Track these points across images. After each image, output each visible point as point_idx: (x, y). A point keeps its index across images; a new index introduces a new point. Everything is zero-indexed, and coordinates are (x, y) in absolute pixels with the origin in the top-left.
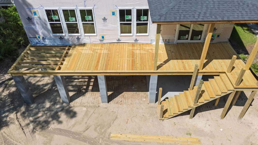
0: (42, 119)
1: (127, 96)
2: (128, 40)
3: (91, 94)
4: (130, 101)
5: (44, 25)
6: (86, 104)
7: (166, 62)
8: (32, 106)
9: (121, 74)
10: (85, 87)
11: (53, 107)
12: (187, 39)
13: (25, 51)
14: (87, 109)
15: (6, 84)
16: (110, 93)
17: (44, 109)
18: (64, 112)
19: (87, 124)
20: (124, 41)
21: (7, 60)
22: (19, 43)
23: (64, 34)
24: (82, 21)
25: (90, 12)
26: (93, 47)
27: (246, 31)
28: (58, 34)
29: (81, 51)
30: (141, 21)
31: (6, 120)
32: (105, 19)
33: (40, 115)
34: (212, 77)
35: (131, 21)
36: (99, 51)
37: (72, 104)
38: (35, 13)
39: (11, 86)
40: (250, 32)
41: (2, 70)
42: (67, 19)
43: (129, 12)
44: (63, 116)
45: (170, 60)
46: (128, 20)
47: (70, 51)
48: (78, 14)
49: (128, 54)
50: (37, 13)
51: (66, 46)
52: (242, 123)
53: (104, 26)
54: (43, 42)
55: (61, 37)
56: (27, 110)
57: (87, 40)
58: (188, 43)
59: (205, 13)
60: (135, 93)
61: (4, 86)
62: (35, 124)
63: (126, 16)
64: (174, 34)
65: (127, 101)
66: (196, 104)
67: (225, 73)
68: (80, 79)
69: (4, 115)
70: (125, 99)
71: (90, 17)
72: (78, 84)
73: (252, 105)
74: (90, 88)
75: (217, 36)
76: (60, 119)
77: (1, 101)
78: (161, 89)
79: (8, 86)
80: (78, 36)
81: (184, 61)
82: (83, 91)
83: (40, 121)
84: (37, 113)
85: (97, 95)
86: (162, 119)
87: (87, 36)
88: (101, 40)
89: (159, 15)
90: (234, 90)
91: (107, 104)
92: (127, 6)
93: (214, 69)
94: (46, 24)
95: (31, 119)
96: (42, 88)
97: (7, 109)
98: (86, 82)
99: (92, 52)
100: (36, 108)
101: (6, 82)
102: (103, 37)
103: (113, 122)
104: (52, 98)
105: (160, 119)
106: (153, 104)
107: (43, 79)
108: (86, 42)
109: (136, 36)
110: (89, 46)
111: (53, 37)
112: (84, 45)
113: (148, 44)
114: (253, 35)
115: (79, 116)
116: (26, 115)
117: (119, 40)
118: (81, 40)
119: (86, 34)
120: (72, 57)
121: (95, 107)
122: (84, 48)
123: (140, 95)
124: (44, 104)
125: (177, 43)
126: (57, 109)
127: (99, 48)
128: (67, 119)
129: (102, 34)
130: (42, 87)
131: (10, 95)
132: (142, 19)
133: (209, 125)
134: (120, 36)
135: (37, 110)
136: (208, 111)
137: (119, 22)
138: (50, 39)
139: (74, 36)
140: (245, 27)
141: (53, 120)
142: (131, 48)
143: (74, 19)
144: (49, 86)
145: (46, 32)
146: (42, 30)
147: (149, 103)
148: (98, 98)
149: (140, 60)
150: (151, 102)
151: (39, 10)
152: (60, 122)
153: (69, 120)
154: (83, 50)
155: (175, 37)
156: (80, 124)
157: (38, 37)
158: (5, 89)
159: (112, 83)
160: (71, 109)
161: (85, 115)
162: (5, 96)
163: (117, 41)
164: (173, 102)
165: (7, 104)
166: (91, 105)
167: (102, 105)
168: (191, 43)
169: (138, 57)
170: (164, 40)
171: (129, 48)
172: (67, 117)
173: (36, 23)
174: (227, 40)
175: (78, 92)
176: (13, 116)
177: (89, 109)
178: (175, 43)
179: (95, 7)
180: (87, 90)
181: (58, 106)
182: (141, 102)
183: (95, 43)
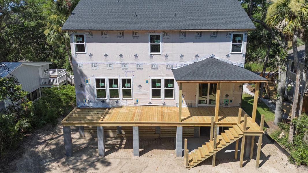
0: (80, 167)
1: (156, 152)
2: (157, 104)
3: (124, 151)
4: (159, 156)
5: (92, 91)
6: (120, 157)
7: (188, 117)
8: (71, 158)
9: (152, 125)
10: (118, 146)
11: (90, 159)
12: (206, 103)
13: (73, 111)
14: (120, 160)
15: (47, 143)
16: (141, 150)
17: (82, 161)
18: (99, 162)
19: (121, 170)
20: (154, 104)
21: (48, 126)
22: (59, 112)
23: (106, 98)
24: (122, 88)
25: (129, 81)
26: (129, 109)
27: (267, 111)
28: (101, 98)
29: (119, 111)
30: (168, 88)
31: (48, 168)
32: (140, 86)
33: (78, 164)
34: (227, 128)
35: (161, 88)
36: (134, 111)
37: (106, 157)
38: (87, 81)
39: (51, 144)
40: (271, 112)
41: (45, 132)
42: (111, 85)
43: (159, 81)
44: (99, 165)
45: (192, 116)
46: (158, 87)
47: (110, 110)
48: (120, 83)
49: (158, 112)
50: (89, 81)
51: (107, 108)
52: (259, 171)
53: (139, 91)
54: (88, 105)
55: (103, 101)
56: (67, 160)
57: (124, 104)
58: (207, 107)
59: (212, 76)
60: (164, 150)
61: (45, 144)
62: (74, 170)
63: (156, 84)
64: (195, 99)
65: (156, 155)
66: (216, 149)
67: (236, 124)
68: (114, 140)
69: (46, 164)
70: (155, 154)
71: (129, 85)
72: (111, 143)
73: (268, 160)
74: (123, 146)
75: (230, 101)
76: (97, 167)
77: (44, 154)
78: (186, 140)
79: (48, 144)
80: (117, 99)
81: (204, 117)
82: (116, 148)
83: (78, 168)
84: (76, 163)
85: (129, 151)
86: (188, 167)
87: (124, 100)
88: (135, 104)
89: (181, 77)
90: (243, 135)
91: (138, 157)
92: (157, 76)
93: (227, 122)
94: (93, 90)
95: (71, 166)
96: (79, 147)
97: (48, 160)
98: (119, 142)
99: (128, 111)
100: (74, 159)
101: (47, 141)
102: (137, 101)
103: (144, 170)
104: (88, 153)
105: (187, 167)
106: (180, 158)
107: (79, 140)
108: (123, 105)
109: (164, 100)
110: (126, 108)
111: (96, 101)
112: (121, 107)
113: (174, 107)
114: (273, 114)
115: (114, 165)
116: (66, 164)
117: (150, 103)
118: (119, 103)
119: (124, 98)
120: (112, 114)
121: (127, 159)
122: (122, 109)
123: (168, 152)
124: (82, 157)
125: (198, 107)
126: (93, 160)
127: (134, 109)
128: (103, 167)
129: (137, 98)
130: (79, 145)
131: (50, 151)
132: (169, 86)
133: (230, 172)
134: (152, 100)
135: (75, 161)
136: (229, 163)
137: (151, 89)
138: (94, 102)
139: (114, 99)
140: (265, 108)
141: (90, 167)
142: (160, 109)
143: (116, 86)
144: (85, 145)
145: (92, 97)
146: (89, 95)
147: (176, 157)
148: (130, 153)
149: (168, 116)
150: (178, 156)
151: (90, 79)
152: (97, 169)
153: (105, 167)
154: (120, 110)
155: (196, 101)
156: (115, 170)
157: (84, 101)
158: (47, 146)
159: (143, 143)
160: (106, 160)
161: (119, 164)
162: (46, 151)
163: (149, 104)
164: (197, 153)
165: (48, 157)
166: (124, 157)
167: (133, 157)
168: (210, 107)
169: (166, 115)
170: (188, 104)
171: (159, 109)
172: (102, 166)
173: (86, 89)
174: (239, 105)
175: (112, 149)
176: (54, 164)
177: (122, 160)
178: (196, 106)
179: (134, 77)
180: (120, 148)
181: (94, 159)
182: (169, 156)
183: (130, 105)
